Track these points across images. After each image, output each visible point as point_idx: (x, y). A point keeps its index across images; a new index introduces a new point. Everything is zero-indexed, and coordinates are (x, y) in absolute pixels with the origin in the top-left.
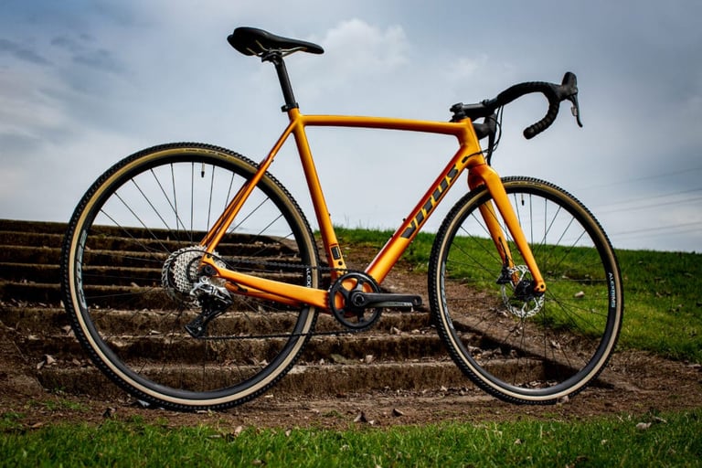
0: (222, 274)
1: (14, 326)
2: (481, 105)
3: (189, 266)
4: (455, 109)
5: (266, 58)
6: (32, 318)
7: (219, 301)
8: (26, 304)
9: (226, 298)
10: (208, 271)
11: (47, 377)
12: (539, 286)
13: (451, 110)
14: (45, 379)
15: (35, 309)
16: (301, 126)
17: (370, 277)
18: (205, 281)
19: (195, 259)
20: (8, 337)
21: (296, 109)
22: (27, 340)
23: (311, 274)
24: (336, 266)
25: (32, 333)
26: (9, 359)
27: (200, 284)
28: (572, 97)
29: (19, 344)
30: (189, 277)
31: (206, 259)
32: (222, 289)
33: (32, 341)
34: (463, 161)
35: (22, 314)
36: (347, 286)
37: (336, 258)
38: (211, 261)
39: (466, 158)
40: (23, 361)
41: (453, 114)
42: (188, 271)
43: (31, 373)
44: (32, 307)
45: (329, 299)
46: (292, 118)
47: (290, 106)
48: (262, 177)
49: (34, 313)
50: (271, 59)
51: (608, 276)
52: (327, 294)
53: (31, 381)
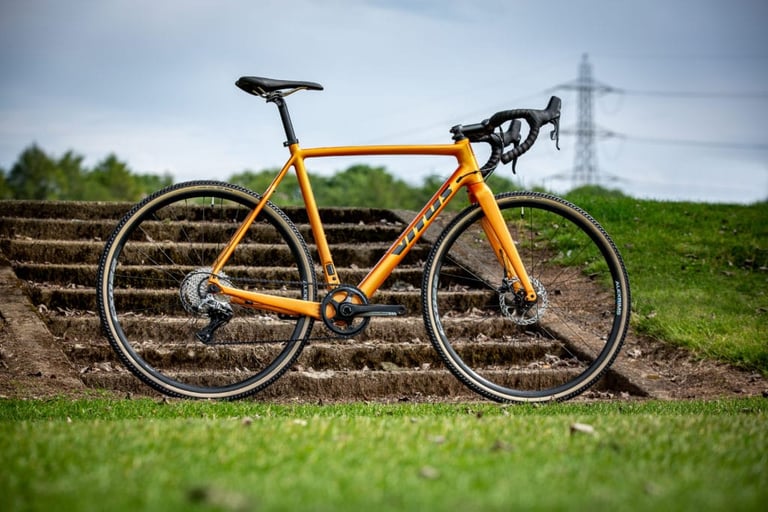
0: (226, 291)
1: (61, 335)
2: (481, 126)
3: (199, 285)
4: (454, 130)
5: (269, 99)
6: (79, 327)
7: (222, 314)
8: (73, 314)
9: (228, 310)
10: (214, 289)
11: (91, 380)
12: (529, 296)
13: (451, 132)
14: (88, 381)
15: (83, 318)
16: (300, 160)
17: (360, 291)
18: (210, 297)
19: (204, 279)
20: (57, 346)
21: (296, 145)
22: (74, 350)
23: (307, 288)
24: (331, 282)
25: (78, 342)
26: (58, 365)
27: (207, 299)
28: (555, 121)
29: (67, 353)
30: (199, 294)
31: (211, 279)
32: (224, 304)
33: (79, 349)
34: (458, 181)
35: (69, 324)
36: (338, 299)
37: (330, 274)
38: (216, 281)
39: (461, 178)
40: (69, 366)
41: (453, 135)
42: (199, 289)
43: (76, 376)
44: (80, 316)
45: (322, 310)
46: (292, 152)
47: (291, 141)
48: (264, 206)
49: (81, 323)
50: (273, 100)
51: (615, 284)
52: (320, 306)
53: (77, 382)
